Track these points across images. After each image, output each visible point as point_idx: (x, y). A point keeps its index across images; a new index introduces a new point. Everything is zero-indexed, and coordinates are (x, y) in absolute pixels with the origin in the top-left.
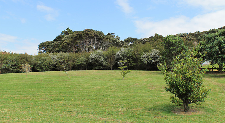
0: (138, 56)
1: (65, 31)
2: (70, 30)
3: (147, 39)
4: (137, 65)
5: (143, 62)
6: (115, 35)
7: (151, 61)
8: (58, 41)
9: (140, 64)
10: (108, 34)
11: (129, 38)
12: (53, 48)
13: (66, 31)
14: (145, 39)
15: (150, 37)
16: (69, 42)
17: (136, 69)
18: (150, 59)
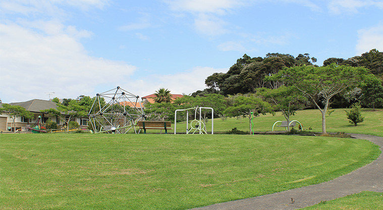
0: (341, 95)
1: (241, 59)
2: (248, 57)
3: (358, 59)
4: (341, 103)
5: (346, 100)
6: (309, 56)
7: (354, 99)
8: (234, 74)
9: (343, 102)
10: (299, 56)
11: (330, 59)
12: (231, 84)
13: (243, 58)
14: (356, 58)
15: (363, 55)
16: (254, 75)
17: (341, 108)
18: (353, 97)
